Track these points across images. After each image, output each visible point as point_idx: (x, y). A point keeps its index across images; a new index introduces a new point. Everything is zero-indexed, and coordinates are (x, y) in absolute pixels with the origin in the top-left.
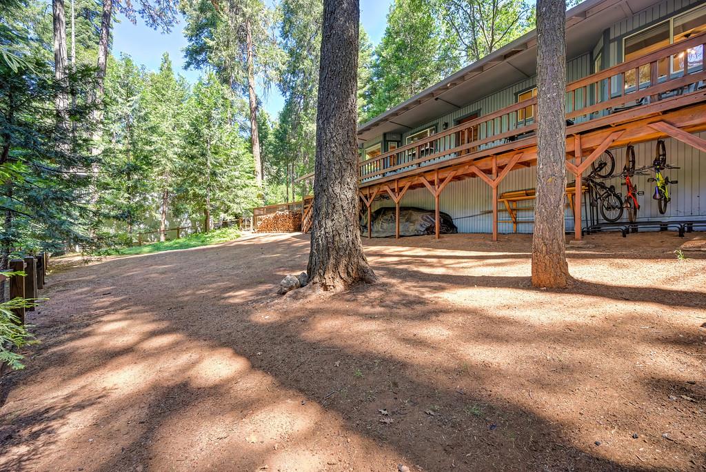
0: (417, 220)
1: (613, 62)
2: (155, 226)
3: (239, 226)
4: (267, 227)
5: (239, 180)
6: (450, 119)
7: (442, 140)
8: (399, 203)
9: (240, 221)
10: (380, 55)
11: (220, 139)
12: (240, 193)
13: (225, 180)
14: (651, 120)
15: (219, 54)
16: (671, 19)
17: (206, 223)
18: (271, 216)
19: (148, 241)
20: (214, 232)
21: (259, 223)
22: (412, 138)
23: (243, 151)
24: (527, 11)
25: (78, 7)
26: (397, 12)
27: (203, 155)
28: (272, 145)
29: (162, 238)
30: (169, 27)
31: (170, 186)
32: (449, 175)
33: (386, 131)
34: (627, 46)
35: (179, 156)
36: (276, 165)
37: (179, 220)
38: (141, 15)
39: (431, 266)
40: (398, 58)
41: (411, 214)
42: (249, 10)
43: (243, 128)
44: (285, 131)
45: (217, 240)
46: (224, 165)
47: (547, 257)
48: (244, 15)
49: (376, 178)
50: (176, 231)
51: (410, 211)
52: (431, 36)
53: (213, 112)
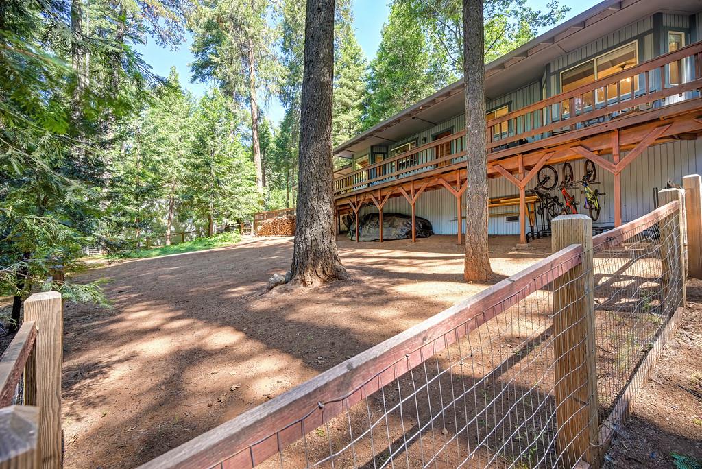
0: (399, 225)
1: (554, 93)
2: (160, 231)
3: (240, 231)
4: (267, 232)
5: (240, 188)
6: (429, 134)
7: (420, 154)
8: (381, 210)
9: (242, 226)
10: (374, 69)
11: (223, 149)
12: (242, 199)
13: (228, 188)
14: (573, 144)
15: (224, 71)
16: (595, 59)
17: (209, 227)
18: (271, 221)
19: (155, 246)
20: (216, 236)
21: (259, 228)
22: (397, 151)
23: (245, 160)
24: (508, 29)
25: (93, 26)
26: (390, 30)
27: (208, 164)
28: (274, 152)
29: (168, 243)
30: (177, 46)
31: (176, 193)
32: (423, 185)
33: (374, 144)
34: (564, 78)
35: (185, 165)
36: (277, 171)
37: (183, 226)
38: (152, 35)
39: (402, 265)
40: (391, 72)
41: (394, 220)
42: (252, 30)
43: (245, 137)
44: (286, 139)
45: (220, 244)
46: (227, 173)
47: (473, 257)
48: (246, 34)
49: (362, 187)
50: (181, 236)
51: (394, 217)
52: (422, 51)
53: (217, 124)
